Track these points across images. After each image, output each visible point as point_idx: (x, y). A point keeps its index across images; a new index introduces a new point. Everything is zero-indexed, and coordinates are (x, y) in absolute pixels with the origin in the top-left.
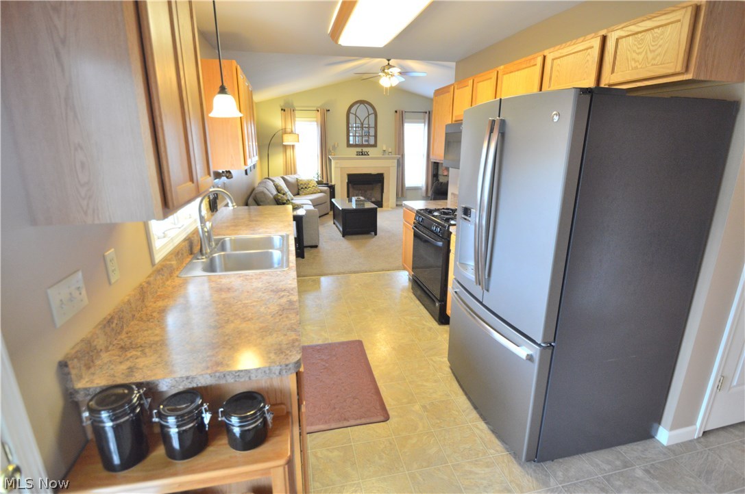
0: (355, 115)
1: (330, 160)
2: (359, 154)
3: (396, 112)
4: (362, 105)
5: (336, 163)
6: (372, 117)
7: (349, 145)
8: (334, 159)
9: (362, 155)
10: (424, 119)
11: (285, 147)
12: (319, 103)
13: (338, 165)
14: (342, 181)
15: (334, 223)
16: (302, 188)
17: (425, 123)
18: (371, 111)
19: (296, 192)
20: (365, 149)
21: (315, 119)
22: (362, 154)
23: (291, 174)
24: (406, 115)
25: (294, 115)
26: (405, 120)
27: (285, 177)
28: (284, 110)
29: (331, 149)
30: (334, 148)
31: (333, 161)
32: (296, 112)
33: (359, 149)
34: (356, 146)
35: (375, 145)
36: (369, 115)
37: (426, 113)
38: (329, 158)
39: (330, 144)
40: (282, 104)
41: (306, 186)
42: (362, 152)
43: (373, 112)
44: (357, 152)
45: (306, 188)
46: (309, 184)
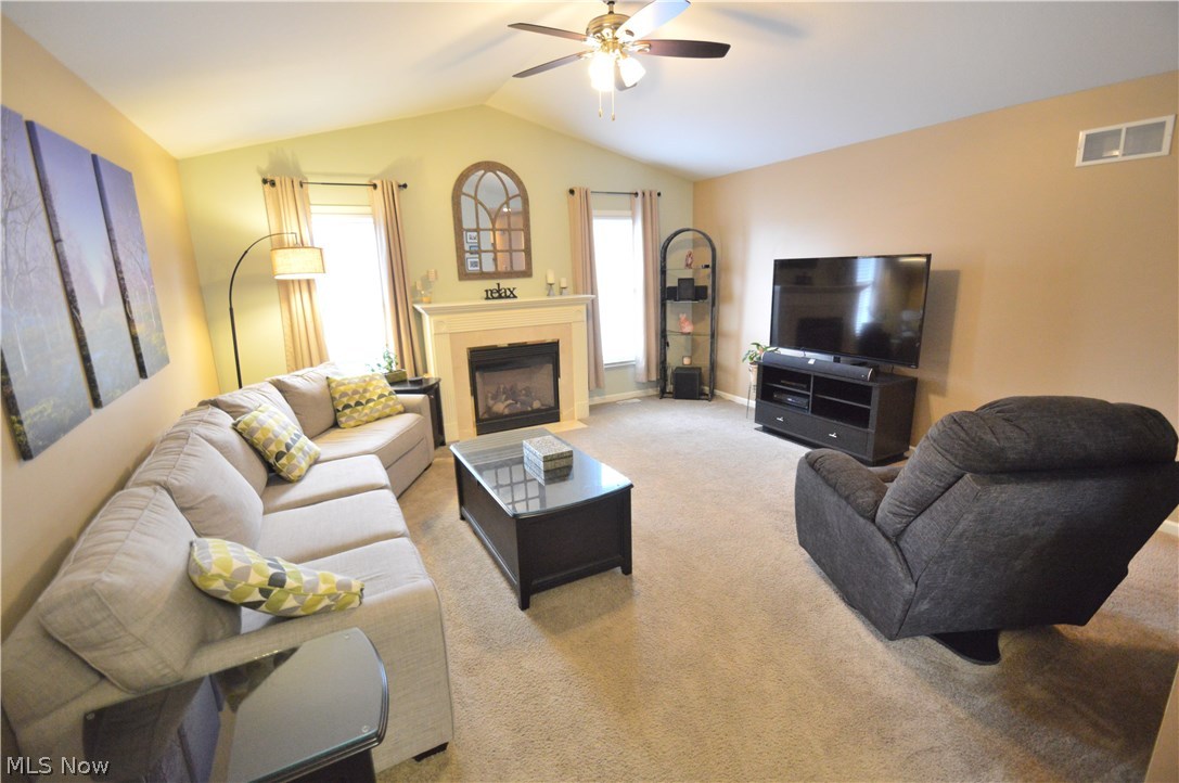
0: (475, 198)
1: (418, 315)
2: (491, 295)
3: (572, 192)
4: (490, 174)
5: (437, 324)
6: (517, 204)
7: (464, 275)
8: (431, 312)
9: (500, 297)
10: (632, 208)
11: (285, 287)
12: (375, 165)
13: (444, 329)
14: (455, 369)
15: (463, 518)
16: (347, 406)
17: (633, 217)
18: (513, 188)
19: (328, 419)
20: (506, 284)
21: (369, 209)
22: (499, 294)
23: (312, 365)
24: (593, 199)
25: (306, 197)
26: (594, 212)
27: (289, 379)
28: (273, 184)
29: (419, 288)
30: (427, 282)
31: (427, 321)
32: (312, 191)
33: (492, 284)
34: (483, 275)
35: (527, 273)
36: (509, 199)
37: (636, 194)
38: (415, 309)
39: (415, 275)
40: (264, 165)
41: (357, 397)
42: (498, 291)
43: (517, 192)
44: (487, 291)
45: (358, 404)
46: (365, 391)
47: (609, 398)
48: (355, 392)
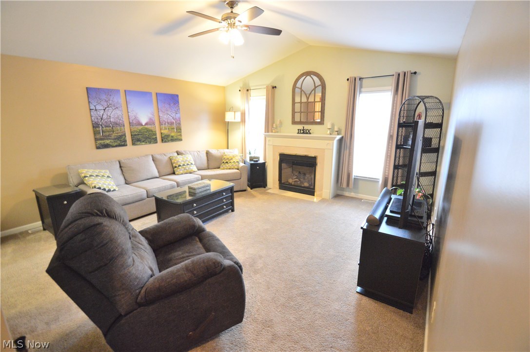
0: (301, 88)
2: (299, 131)
3: (348, 80)
4: (308, 77)
6: (319, 89)
7: (294, 122)
9: (303, 133)
14: (274, 160)
16: (224, 163)
18: (318, 82)
20: (307, 127)
22: (304, 132)
25: (250, 95)
33: (300, 127)
34: (300, 123)
35: (321, 123)
36: (315, 87)
41: (227, 160)
42: (303, 130)
43: (320, 83)
44: (298, 130)
45: (227, 162)
46: (232, 159)
47: (360, 196)
48: (228, 159)
